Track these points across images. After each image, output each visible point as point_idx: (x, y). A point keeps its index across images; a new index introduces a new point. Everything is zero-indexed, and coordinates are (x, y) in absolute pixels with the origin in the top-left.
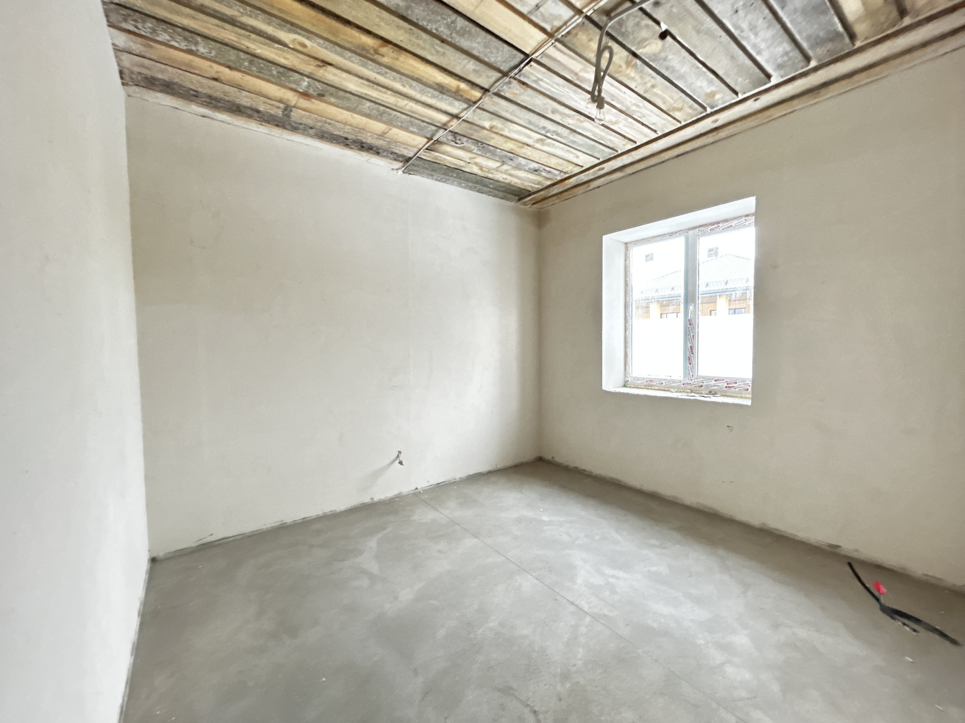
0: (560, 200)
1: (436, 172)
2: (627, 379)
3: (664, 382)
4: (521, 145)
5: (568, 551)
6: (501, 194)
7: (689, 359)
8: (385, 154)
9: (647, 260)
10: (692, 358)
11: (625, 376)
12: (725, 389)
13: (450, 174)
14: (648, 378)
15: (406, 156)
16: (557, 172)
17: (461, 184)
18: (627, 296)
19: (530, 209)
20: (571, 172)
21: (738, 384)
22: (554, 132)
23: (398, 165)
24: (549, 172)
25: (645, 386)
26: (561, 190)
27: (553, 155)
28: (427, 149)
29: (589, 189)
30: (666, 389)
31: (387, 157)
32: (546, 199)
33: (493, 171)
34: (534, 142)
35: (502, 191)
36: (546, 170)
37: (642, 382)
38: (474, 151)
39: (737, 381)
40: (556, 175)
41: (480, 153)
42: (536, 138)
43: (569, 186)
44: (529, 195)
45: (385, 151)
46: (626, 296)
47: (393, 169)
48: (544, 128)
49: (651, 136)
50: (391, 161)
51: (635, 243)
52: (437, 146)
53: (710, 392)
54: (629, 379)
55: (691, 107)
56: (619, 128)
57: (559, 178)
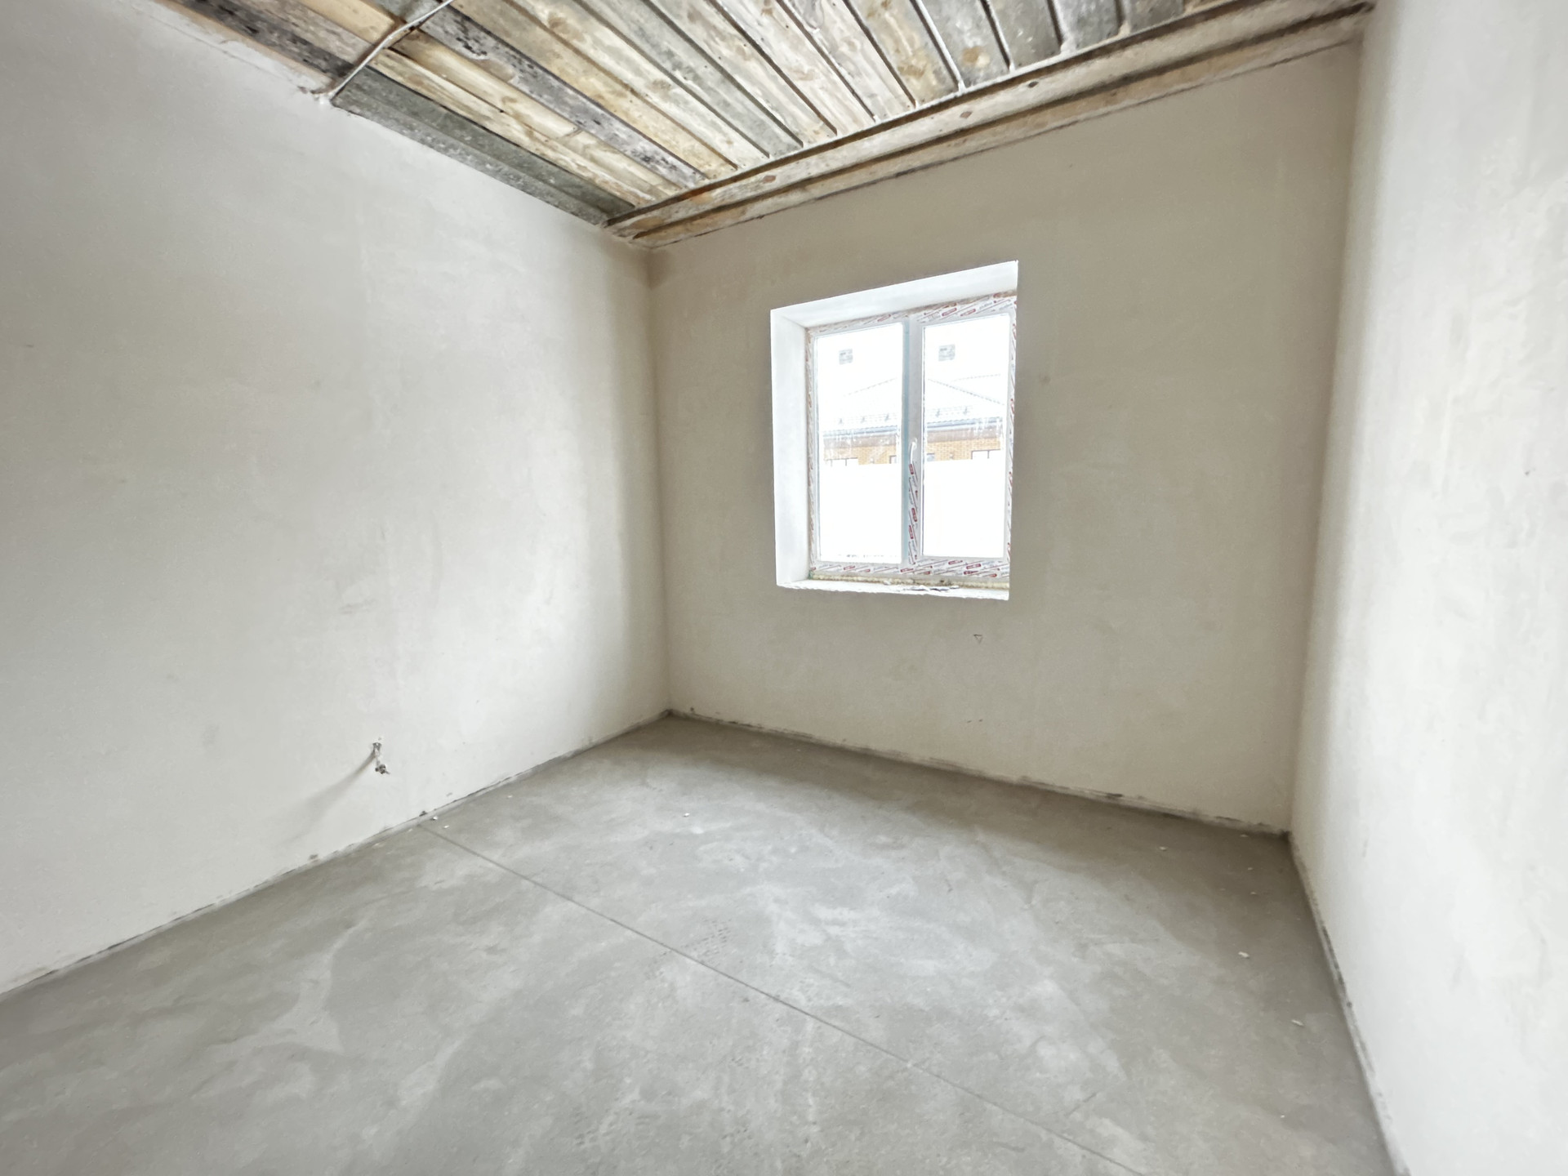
0: (690, 234)
1: (421, 120)
2: (812, 566)
3: (872, 568)
4: (619, 88)
5: (748, 890)
6: (573, 203)
7: (911, 530)
8: (274, 37)
9: (842, 361)
10: (915, 527)
11: (810, 561)
12: (963, 575)
13: (458, 132)
14: (846, 563)
15: (338, 58)
16: (688, 171)
17: (484, 163)
18: (811, 423)
19: (630, 246)
20: (715, 177)
21: (982, 567)
22: (690, 70)
23: (316, 80)
24: (674, 167)
25: (843, 576)
26: (692, 212)
27: (684, 128)
28: (391, 48)
29: (742, 218)
30: (876, 579)
31: (282, 49)
32: (659, 228)
33: (555, 143)
34: (647, 87)
35: (576, 197)
36: (667, 162)
37: (838, 570)
38: (512, 81)
39: (981, 563)
40: (685, 177)
41: (525, 89)
42: (652, 79)
43: (708, 207)
44: (630, 216)
45: (273, 28)
46: (808, 423)
47: (303, 89)
48: (670, 54)
49: (865, 122)
50: (294, 64)
51: (823, 329)
52: (421, 44)
53: (942, 581)
54: (817, 566)
55: (937, 73)
56: (812, 89)
57: (692, 186)
